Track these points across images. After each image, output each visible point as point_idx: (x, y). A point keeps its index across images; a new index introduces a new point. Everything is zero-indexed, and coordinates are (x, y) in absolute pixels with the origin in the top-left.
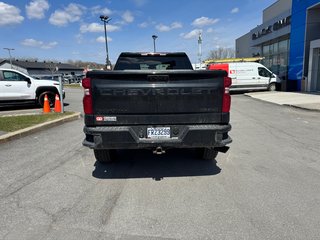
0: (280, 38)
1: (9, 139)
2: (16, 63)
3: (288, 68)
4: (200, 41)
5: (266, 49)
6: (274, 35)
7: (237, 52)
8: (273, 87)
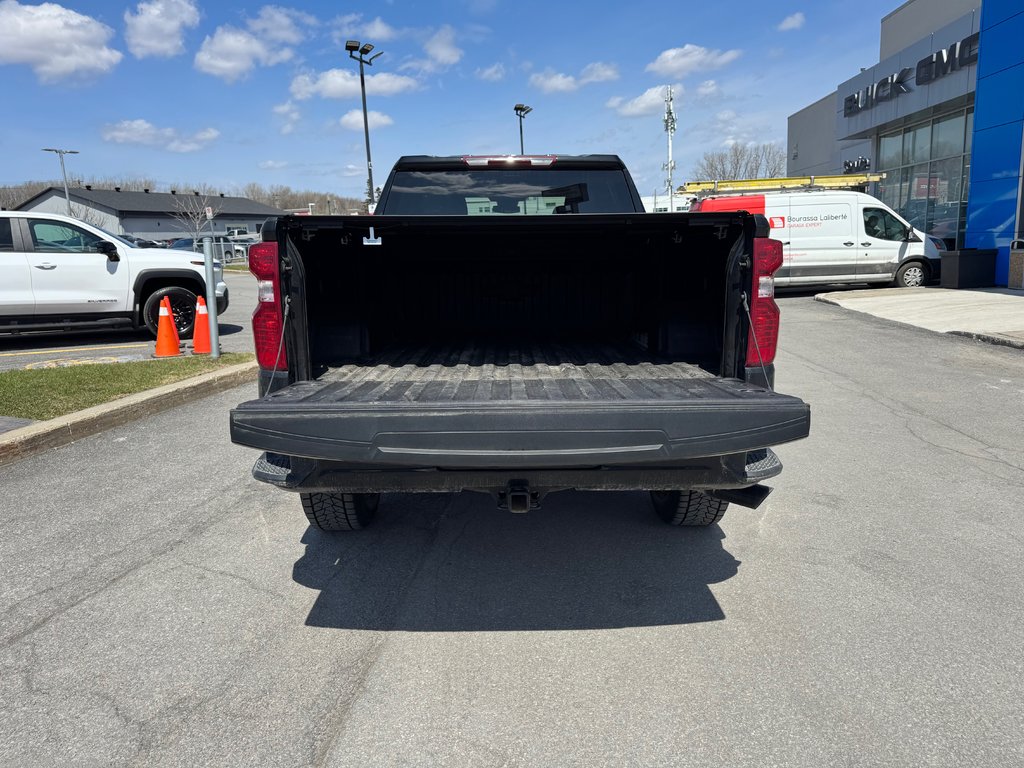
0: (937, 108)
1: (33, 444)
2: (84, 195)
3: (964, 210)
4: (669, 123)
5: (891, 147)
6: (919, 98)
7: (793, 157)
8: (914, 274)
